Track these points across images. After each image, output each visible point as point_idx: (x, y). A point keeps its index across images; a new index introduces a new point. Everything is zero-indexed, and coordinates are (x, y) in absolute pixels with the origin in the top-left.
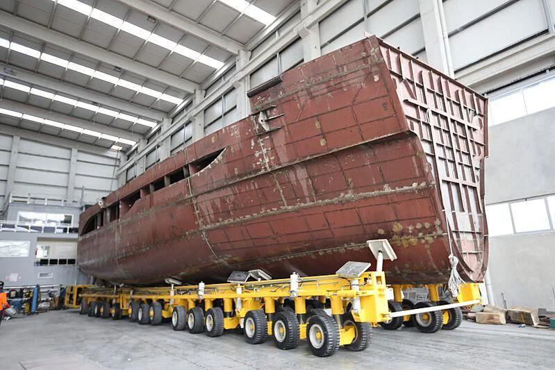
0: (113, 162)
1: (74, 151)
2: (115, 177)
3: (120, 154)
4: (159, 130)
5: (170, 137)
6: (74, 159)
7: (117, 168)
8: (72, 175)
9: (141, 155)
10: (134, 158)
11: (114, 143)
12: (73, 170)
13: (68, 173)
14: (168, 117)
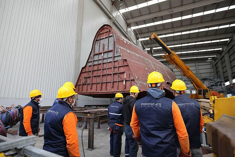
0: (210, 63)
1: (197, 63)
2: (211, 68)
3: (211, 60)
4: (223, 50)
5: (227, 52)
6: (197, 66)
7: (211, 65)
8: (197, 70)
9: (219, 60)
10: (217, 61)
11: (208, 58)
12: (197, 69)
13: (196, 70)
14: (225, 46)
